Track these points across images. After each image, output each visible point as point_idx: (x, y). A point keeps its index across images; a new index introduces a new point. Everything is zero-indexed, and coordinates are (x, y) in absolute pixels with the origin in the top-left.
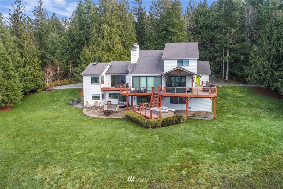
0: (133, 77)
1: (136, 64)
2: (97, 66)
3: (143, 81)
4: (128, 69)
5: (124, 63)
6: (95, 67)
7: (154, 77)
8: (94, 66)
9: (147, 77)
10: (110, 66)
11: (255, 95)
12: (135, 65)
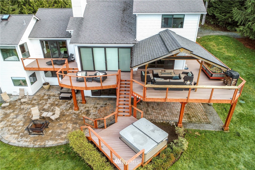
0: (79, 48)
1: (82, 19)
2: (9, 23)
3: (99, 54)
4: (69, 31)
5: (62, 12)
6: (6, 25)
7: (119, 48)
8: (4, 22)
9: (105, 48)
10: (37, 20)
11: (246, 52)
12: (81, 21)
